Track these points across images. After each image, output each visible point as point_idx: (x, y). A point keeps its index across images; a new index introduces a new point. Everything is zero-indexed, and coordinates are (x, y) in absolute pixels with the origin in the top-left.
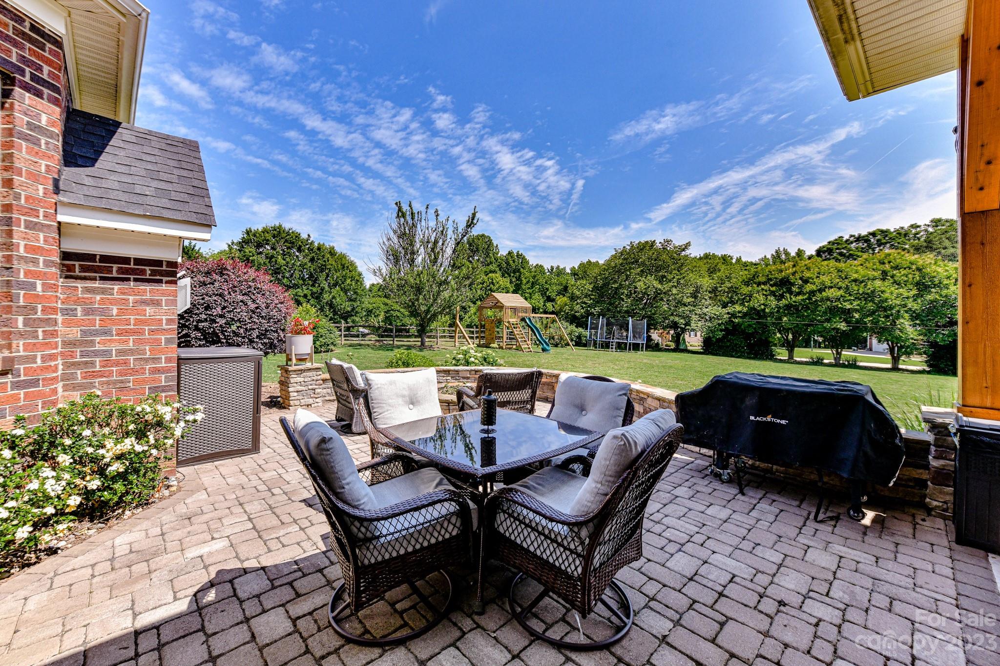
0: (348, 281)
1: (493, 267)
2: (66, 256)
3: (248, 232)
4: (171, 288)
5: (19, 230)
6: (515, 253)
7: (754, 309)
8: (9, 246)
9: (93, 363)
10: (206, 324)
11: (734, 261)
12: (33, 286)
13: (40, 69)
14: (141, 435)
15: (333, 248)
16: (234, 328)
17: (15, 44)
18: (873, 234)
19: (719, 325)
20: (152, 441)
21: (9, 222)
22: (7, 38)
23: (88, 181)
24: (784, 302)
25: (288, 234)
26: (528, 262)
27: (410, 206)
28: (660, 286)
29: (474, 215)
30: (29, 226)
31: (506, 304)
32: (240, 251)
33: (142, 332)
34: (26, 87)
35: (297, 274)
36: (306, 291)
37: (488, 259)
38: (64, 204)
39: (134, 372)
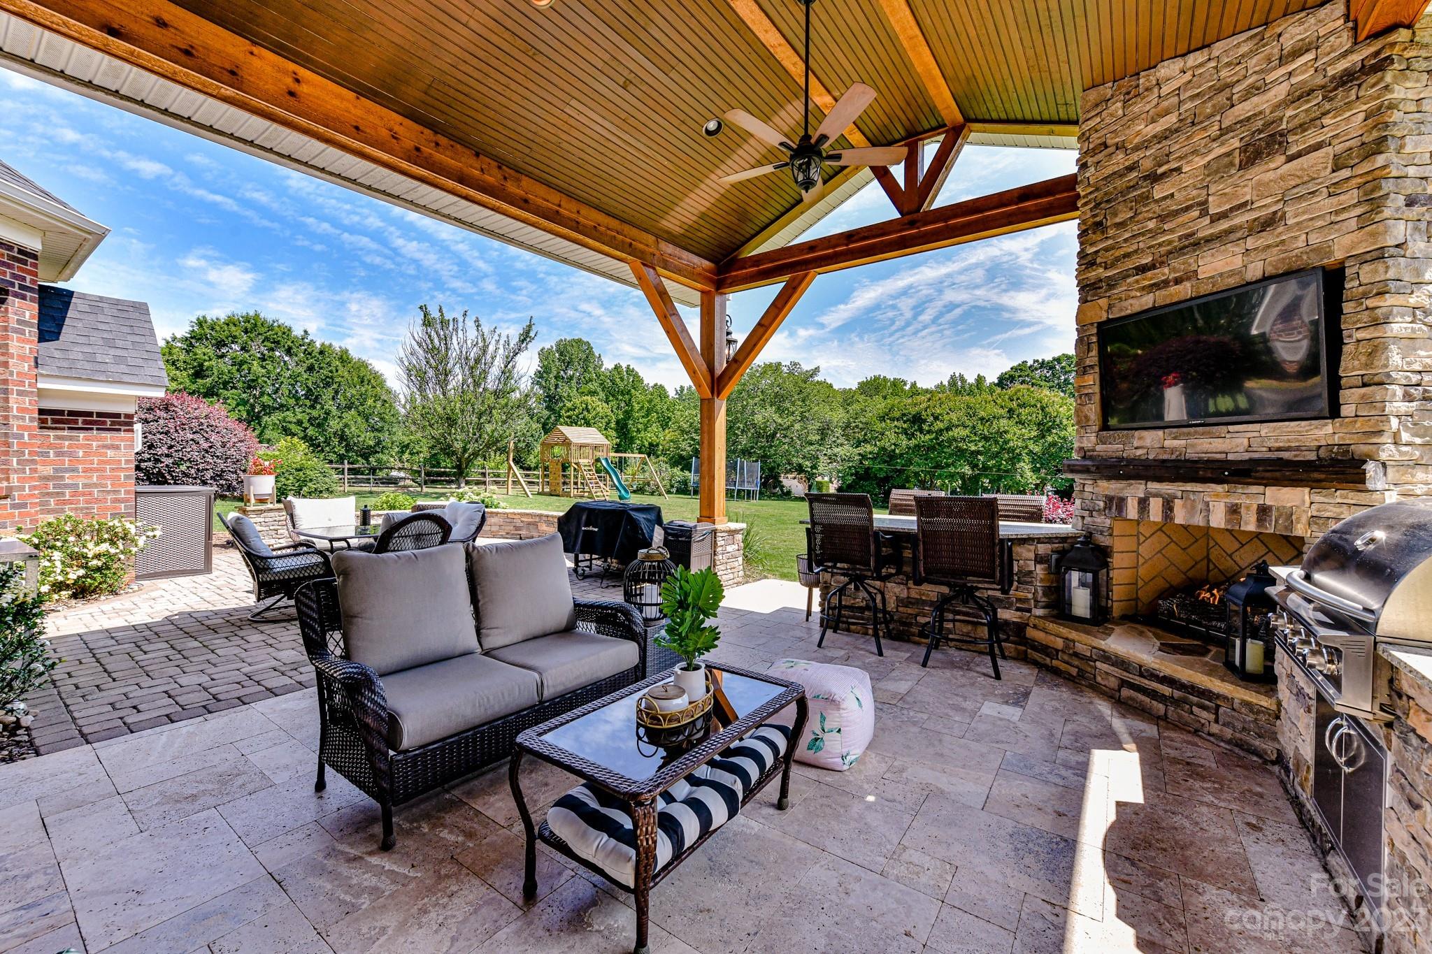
0: (370, 402)
1: (593, 386)
2: (41, 412)
3: (201, 323)
4: (129, 435)
5: (13, 397)
6: (624, 366)
7: (883, 449)
8: (7, 409)
9: (63, 494)
10: (150, 464)
11: (907, 387)
12: (22, 436)
13: (24, 279)
14: (113, 543)
15: (347, 351)
16: (183, 468)
17: (9, 266)
18: (1058, 360)
19: (850, 468)
20: (121, 547)
21: (6, 391)
22: (4, 264)
23: (57, 354)
24: (913, 442)
25: (271, 328)
26: (641, 381)
27: (440, 310)
28: (780, 421)
29: (530, 326)
30: (20, 393)
31: (574, 440)
32: (188, 352)
33: (104, 470)
34: (16, 295)
35: (285, 389)
36: (299, 416)
37: (587, 375)
38: (42, 375)
39: (98, 501)
